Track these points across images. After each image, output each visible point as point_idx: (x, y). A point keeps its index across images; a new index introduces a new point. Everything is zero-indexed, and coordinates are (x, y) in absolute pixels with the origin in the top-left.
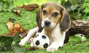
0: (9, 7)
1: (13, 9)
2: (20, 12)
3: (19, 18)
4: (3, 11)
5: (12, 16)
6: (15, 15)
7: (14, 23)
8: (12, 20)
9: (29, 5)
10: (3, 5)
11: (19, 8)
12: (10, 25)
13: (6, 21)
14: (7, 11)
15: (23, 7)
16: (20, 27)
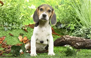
0: (20, 26)
1: (23, 27)
2: (27, 29)
3: (27, 33)
4: (16, 28)
5: (22, 32)
6: (24, 31)
7: (23, 37)
8: (22, 35)
9: (33, 24)
10: (16, 25)
11: (26, 26)
12: (20, 38)
13: (18, 35)
14: (19, 29)
15: (29, 26)
16: (27, 40)
